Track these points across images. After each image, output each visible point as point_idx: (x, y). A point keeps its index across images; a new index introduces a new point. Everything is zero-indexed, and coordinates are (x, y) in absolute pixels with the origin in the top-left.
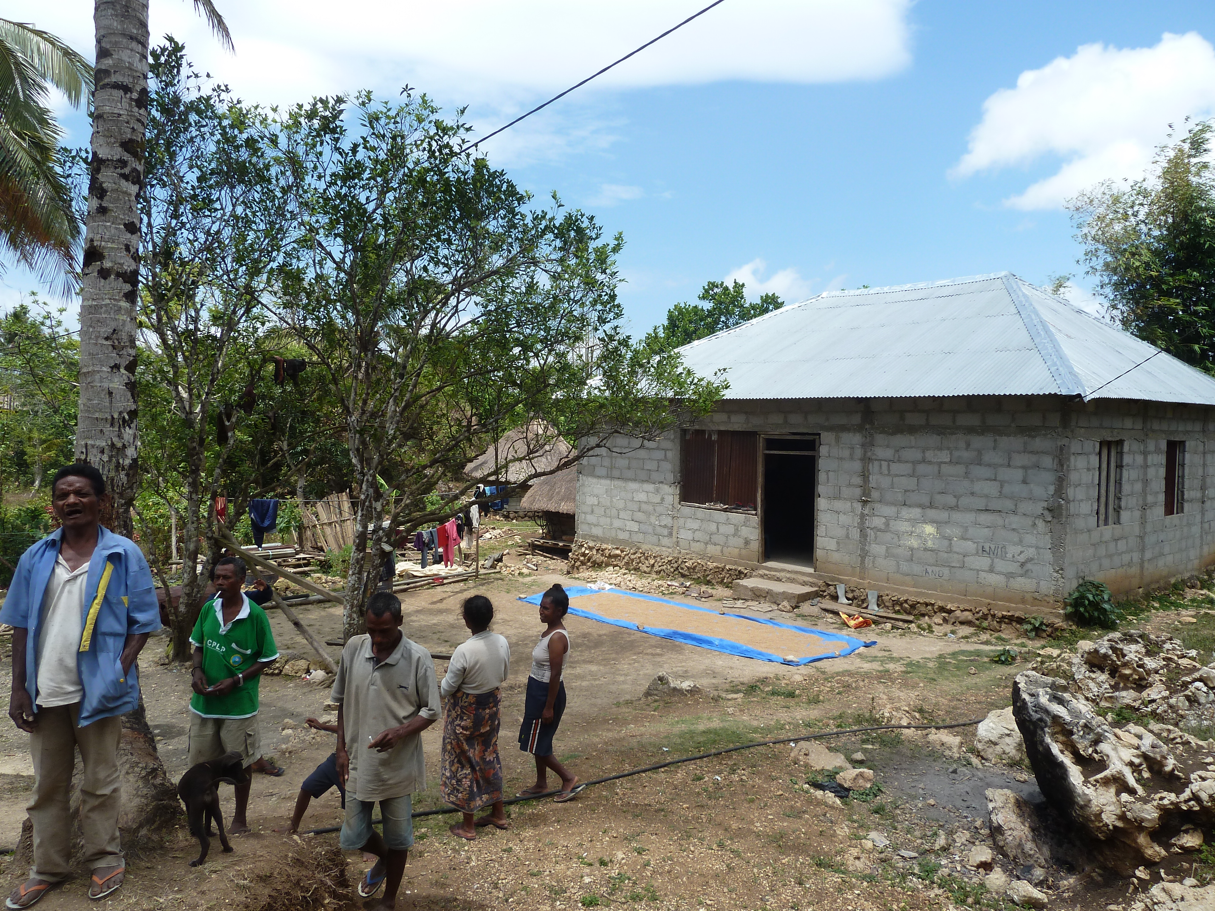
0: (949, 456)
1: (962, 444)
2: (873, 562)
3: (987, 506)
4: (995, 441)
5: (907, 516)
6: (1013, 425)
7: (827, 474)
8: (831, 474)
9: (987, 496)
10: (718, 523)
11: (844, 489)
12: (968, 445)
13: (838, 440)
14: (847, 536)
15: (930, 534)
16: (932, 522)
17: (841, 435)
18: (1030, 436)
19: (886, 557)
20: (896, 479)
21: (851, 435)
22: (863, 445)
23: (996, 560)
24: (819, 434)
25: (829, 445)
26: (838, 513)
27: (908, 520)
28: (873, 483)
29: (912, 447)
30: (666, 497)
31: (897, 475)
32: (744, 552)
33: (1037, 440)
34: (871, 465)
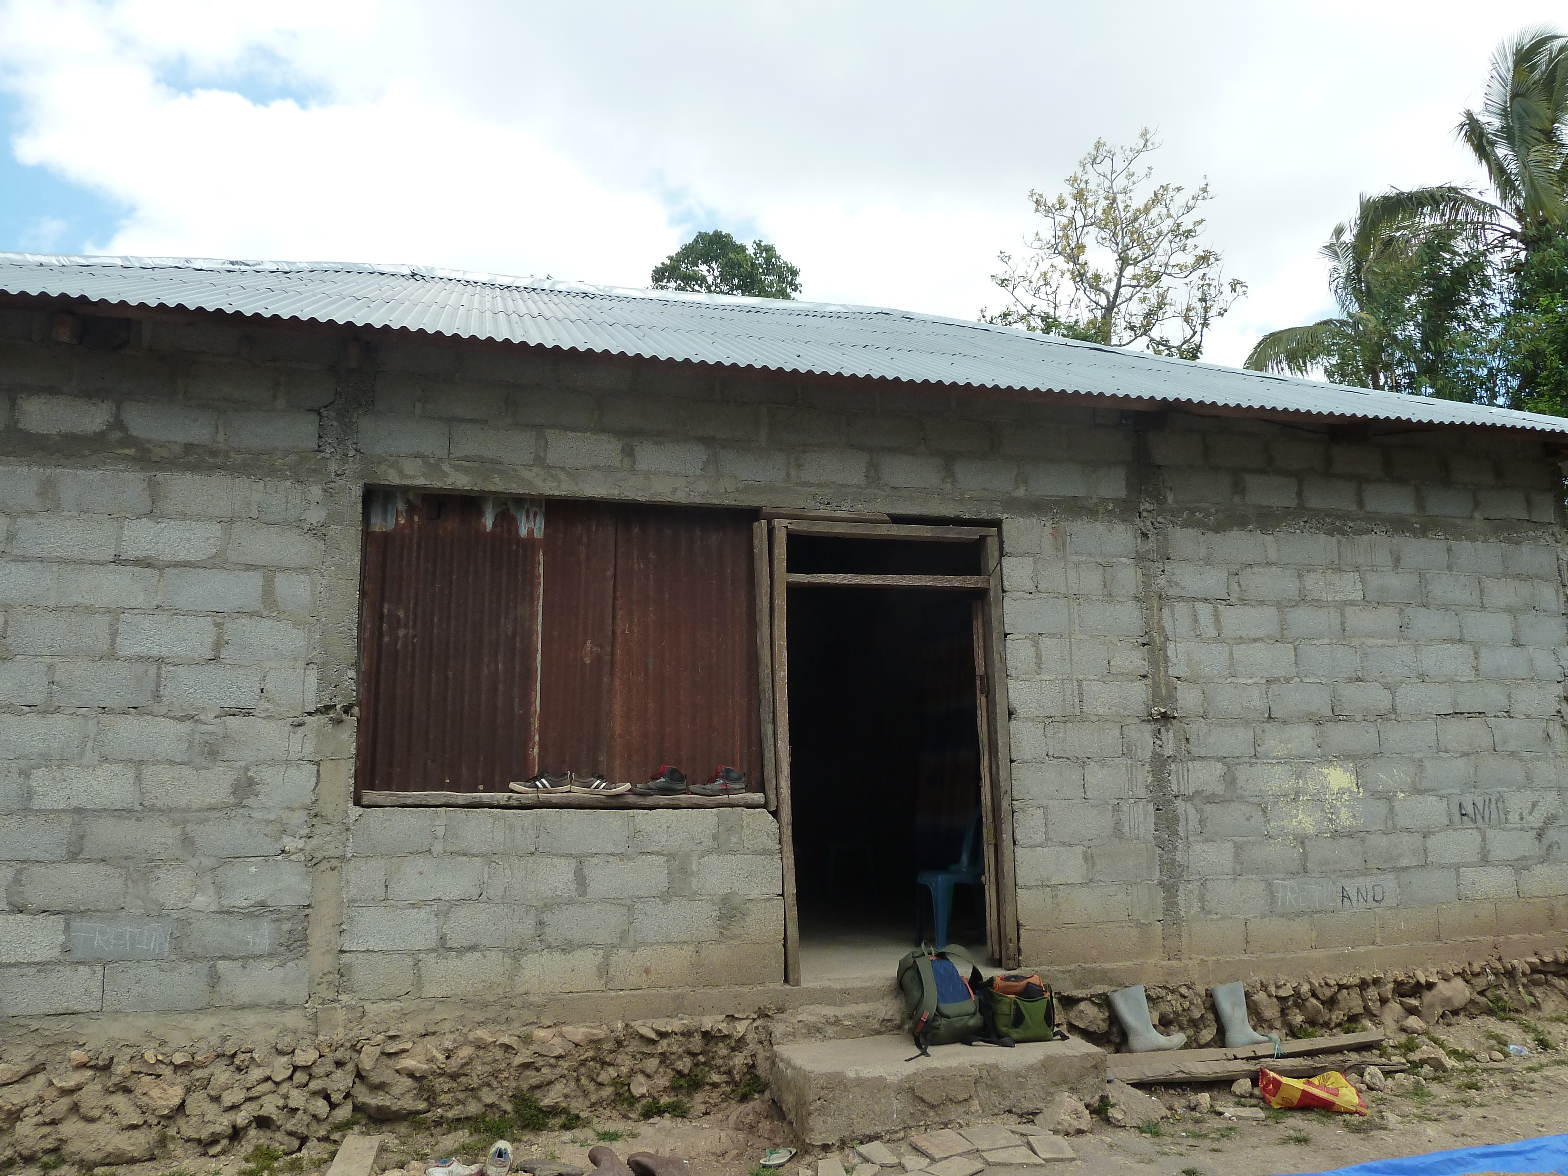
0: (1359, 586)
1: (1383, 558)
2: (1202, 898)
3: (1455, 703)
4: (1449, 550)
5: (1279, 751)
6: (1477, 515)
7: (1036, 644)
8: (1046, 643)
9: (1451, 681)
10: (580, 859)
11: (1093, 688)
12: (1397, 561)
13: (1060, 543)
14: (1118, 832)
15: (1342, 791)
16: (1346, 757)
17: (1068, 526)
18: (1509, 541)
19: (1237, 875)
20: (1240, 652)
21: (1100, 527)
22: (1140, 559)
23: (1490, 833)
24: (997, 524)
25: (1035, 556)
26: (1083, 762)
27: (1286, 760)
28: (1178, 666)
29: (1269, 564)
30: (268, 775)
31: (1240, 640)
32: (716, 954)
33: (1525, 548)
34: (1166, 612)
